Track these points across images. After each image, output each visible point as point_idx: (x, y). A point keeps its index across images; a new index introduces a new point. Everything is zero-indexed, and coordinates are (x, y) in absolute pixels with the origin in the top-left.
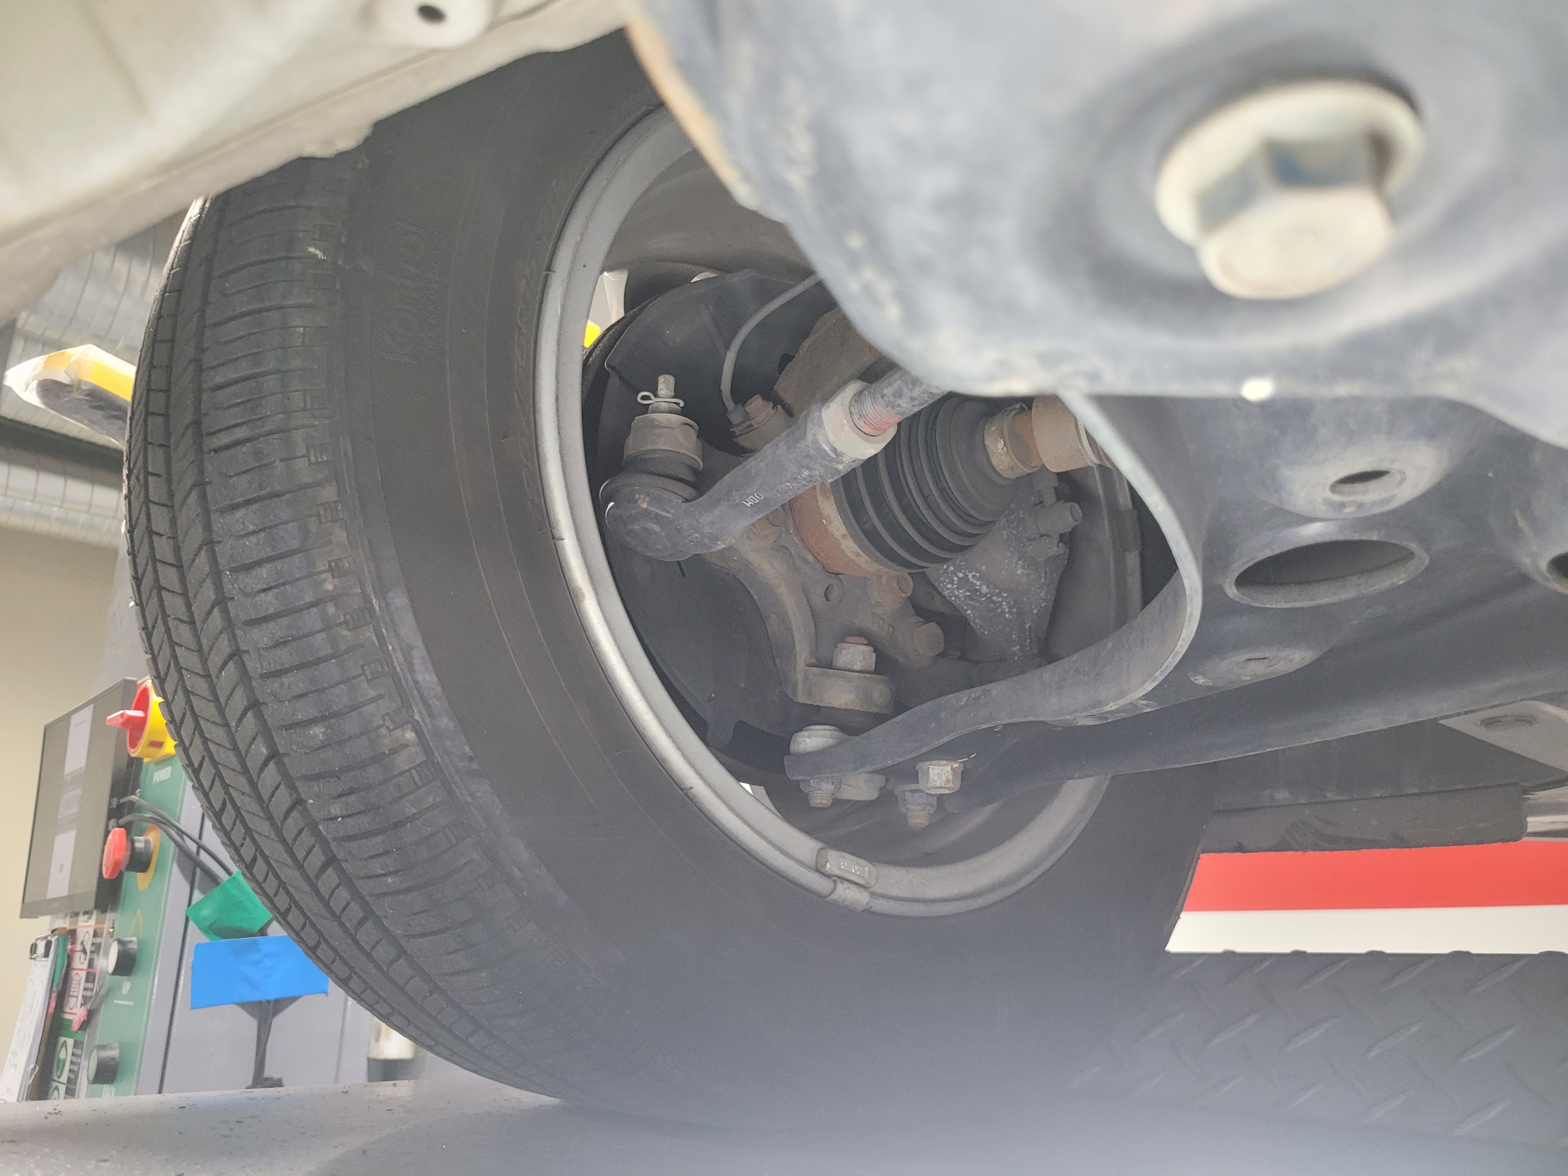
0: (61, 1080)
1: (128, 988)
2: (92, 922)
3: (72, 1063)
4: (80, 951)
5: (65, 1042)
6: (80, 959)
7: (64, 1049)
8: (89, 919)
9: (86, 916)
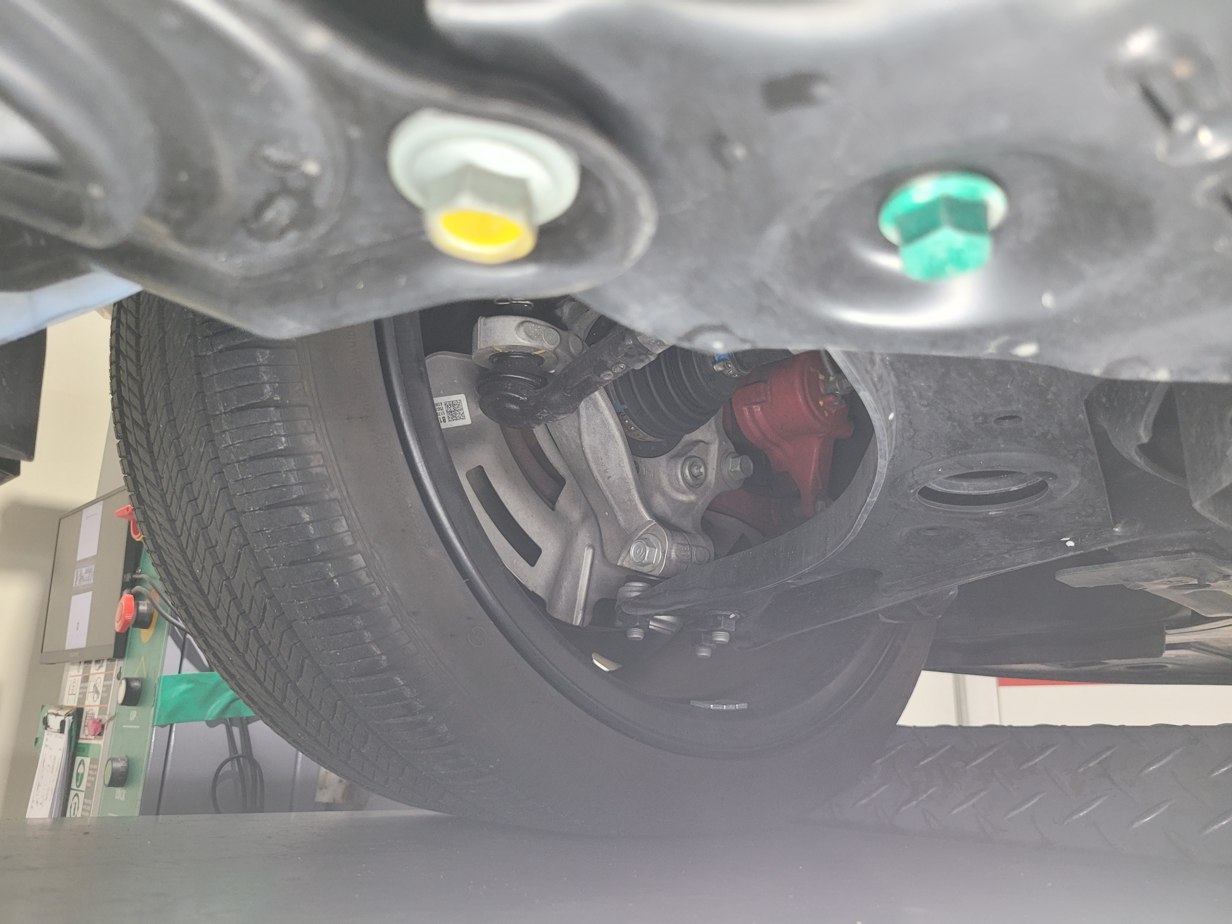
0: (79, 789)
1: (135, 716)
2: (103, 669)
3: (89, 775)
4: (93, 692)
5: (82, 760)
6: (94, 697)
7: (81, 766)
8: (99, 667)
9: (98, 665)
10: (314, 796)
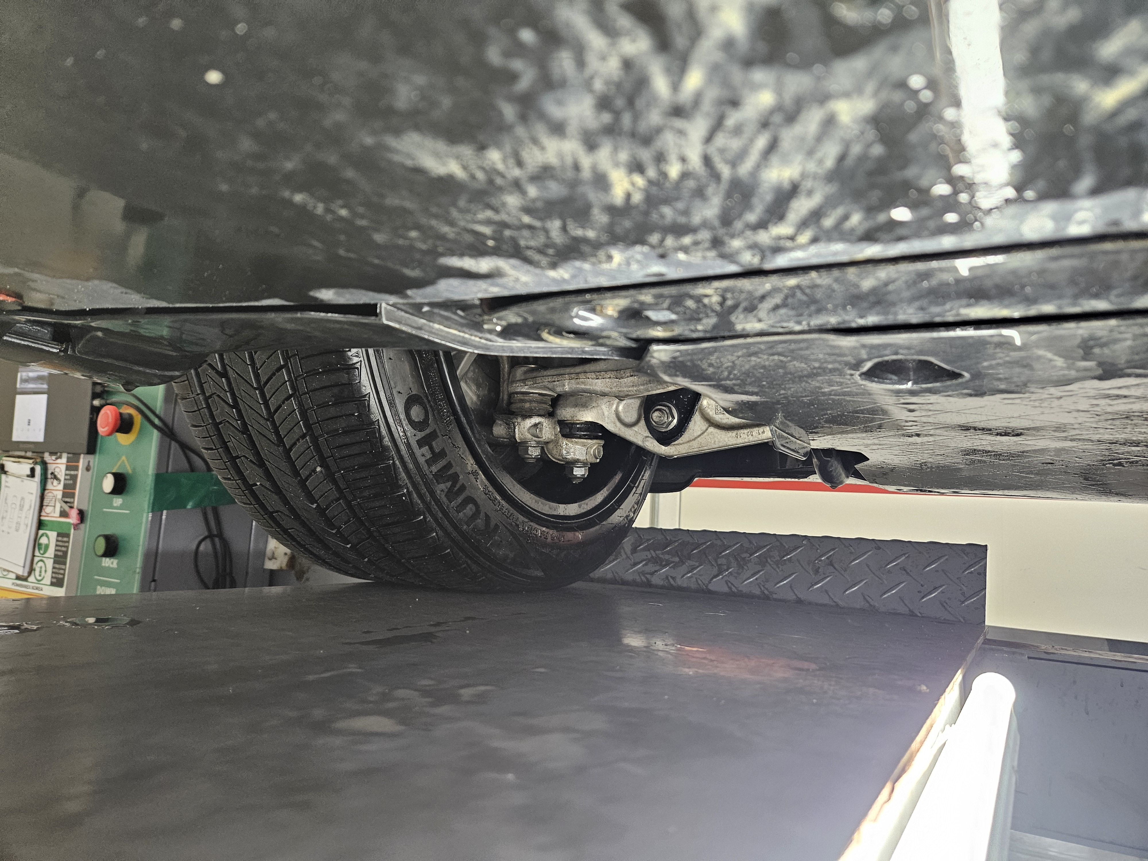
1: (122, 503)
2: (63, 461)
3: (58, 546)
4: (52, 479)
5: (45, 533)
8: (57, 459)
9: (54, 458)
10: (263, 565)
